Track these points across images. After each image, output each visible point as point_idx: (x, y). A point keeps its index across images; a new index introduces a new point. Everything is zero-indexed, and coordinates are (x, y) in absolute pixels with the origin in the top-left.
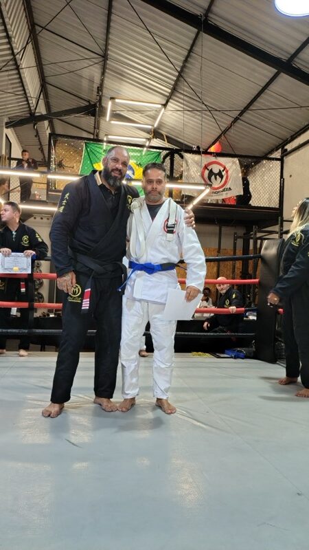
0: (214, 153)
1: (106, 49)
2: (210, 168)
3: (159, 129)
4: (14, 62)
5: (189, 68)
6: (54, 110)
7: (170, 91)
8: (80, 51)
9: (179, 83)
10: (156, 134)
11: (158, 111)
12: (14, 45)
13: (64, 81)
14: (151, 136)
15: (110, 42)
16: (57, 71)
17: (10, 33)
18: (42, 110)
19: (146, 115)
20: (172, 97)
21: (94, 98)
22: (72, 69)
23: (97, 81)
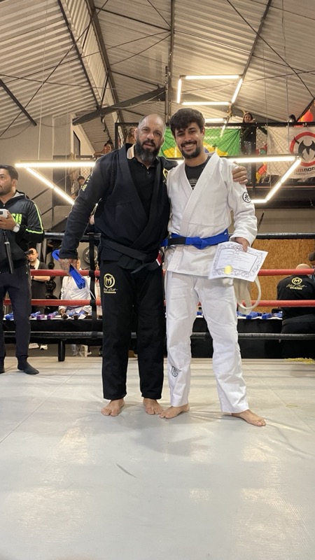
0: (304, 123)
1: (172, 21)
2: (300, 140)
3: (237, 105)
4: (75, 51)
5: (268, 27)
6: (122, 100)
7: (247, 58)
8: (143, 28)
9: (256, 46)
10: (235, 111)
11: (235, 83)
12: (74, 32)
13: (131, 67)
14: (228, 115)
15: (176, 12)
16: (124, 57)
17: (69, 19)
18: (109, 101)
20: (252, 65)
21: (163, 82)
22: (137, 51)
23: (165, 60)
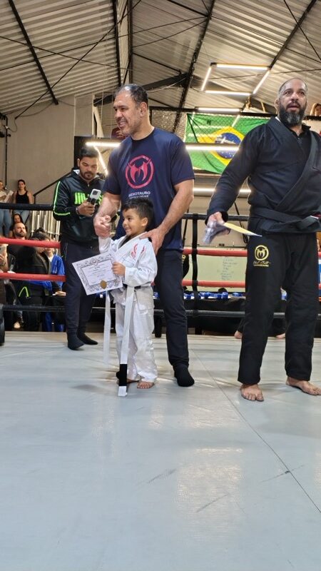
1: (212, 6)
3: (257, 96)
4: (114, 30)
5: (309, 20)
8: (180, 12)
9: (293, 39)
10: (253, 102)
11: (261, 75)
13: (155, 50)
14: (247, 105)
16: (150, 39)
19: (244, 82)
20: (281, 57)
21: (185, 70)
22: (166, 35)
23: (193, 46)
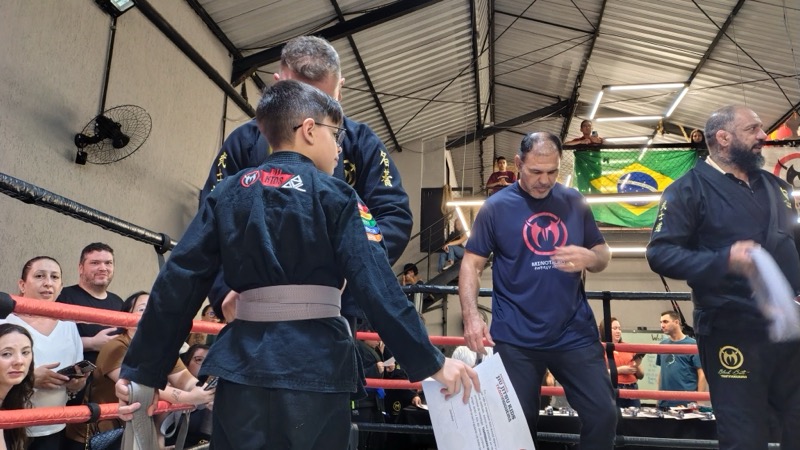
3: (673, 119)
4: (474, 63)
5: (738, 23)
7: (698, 61)
10: (668, 127)
13: (524, 78)
14: (659, 131)
15: (605, 11)
16: (516, 66)
20: (703, 70)
21: (565, 94)
